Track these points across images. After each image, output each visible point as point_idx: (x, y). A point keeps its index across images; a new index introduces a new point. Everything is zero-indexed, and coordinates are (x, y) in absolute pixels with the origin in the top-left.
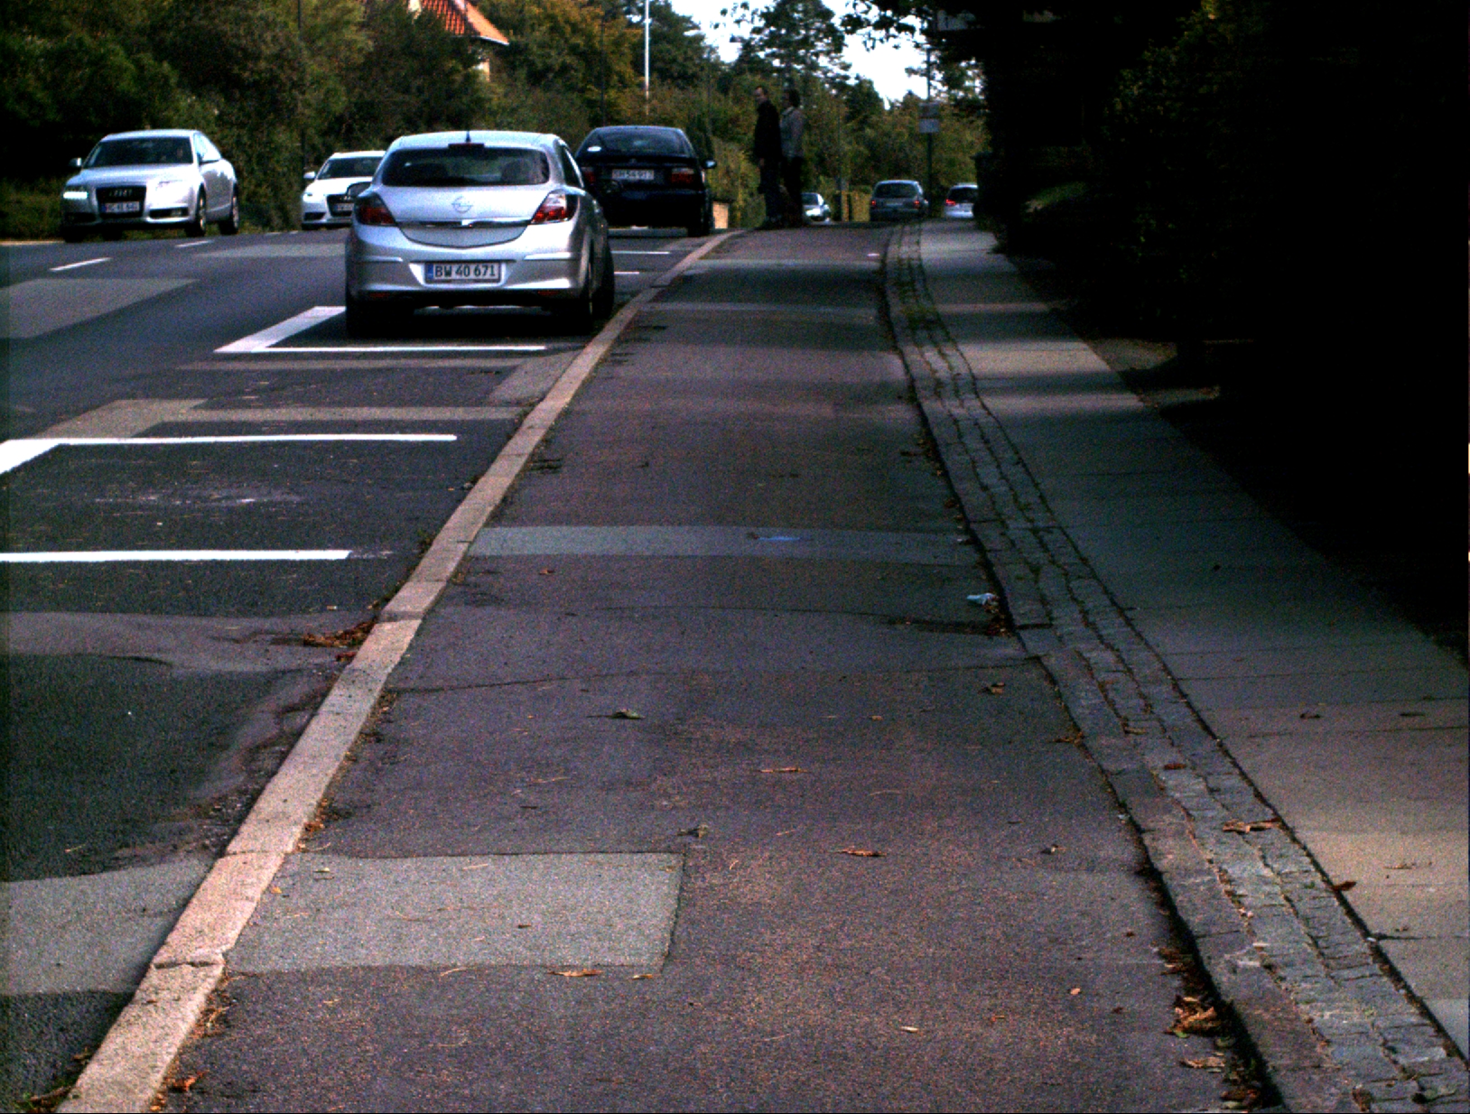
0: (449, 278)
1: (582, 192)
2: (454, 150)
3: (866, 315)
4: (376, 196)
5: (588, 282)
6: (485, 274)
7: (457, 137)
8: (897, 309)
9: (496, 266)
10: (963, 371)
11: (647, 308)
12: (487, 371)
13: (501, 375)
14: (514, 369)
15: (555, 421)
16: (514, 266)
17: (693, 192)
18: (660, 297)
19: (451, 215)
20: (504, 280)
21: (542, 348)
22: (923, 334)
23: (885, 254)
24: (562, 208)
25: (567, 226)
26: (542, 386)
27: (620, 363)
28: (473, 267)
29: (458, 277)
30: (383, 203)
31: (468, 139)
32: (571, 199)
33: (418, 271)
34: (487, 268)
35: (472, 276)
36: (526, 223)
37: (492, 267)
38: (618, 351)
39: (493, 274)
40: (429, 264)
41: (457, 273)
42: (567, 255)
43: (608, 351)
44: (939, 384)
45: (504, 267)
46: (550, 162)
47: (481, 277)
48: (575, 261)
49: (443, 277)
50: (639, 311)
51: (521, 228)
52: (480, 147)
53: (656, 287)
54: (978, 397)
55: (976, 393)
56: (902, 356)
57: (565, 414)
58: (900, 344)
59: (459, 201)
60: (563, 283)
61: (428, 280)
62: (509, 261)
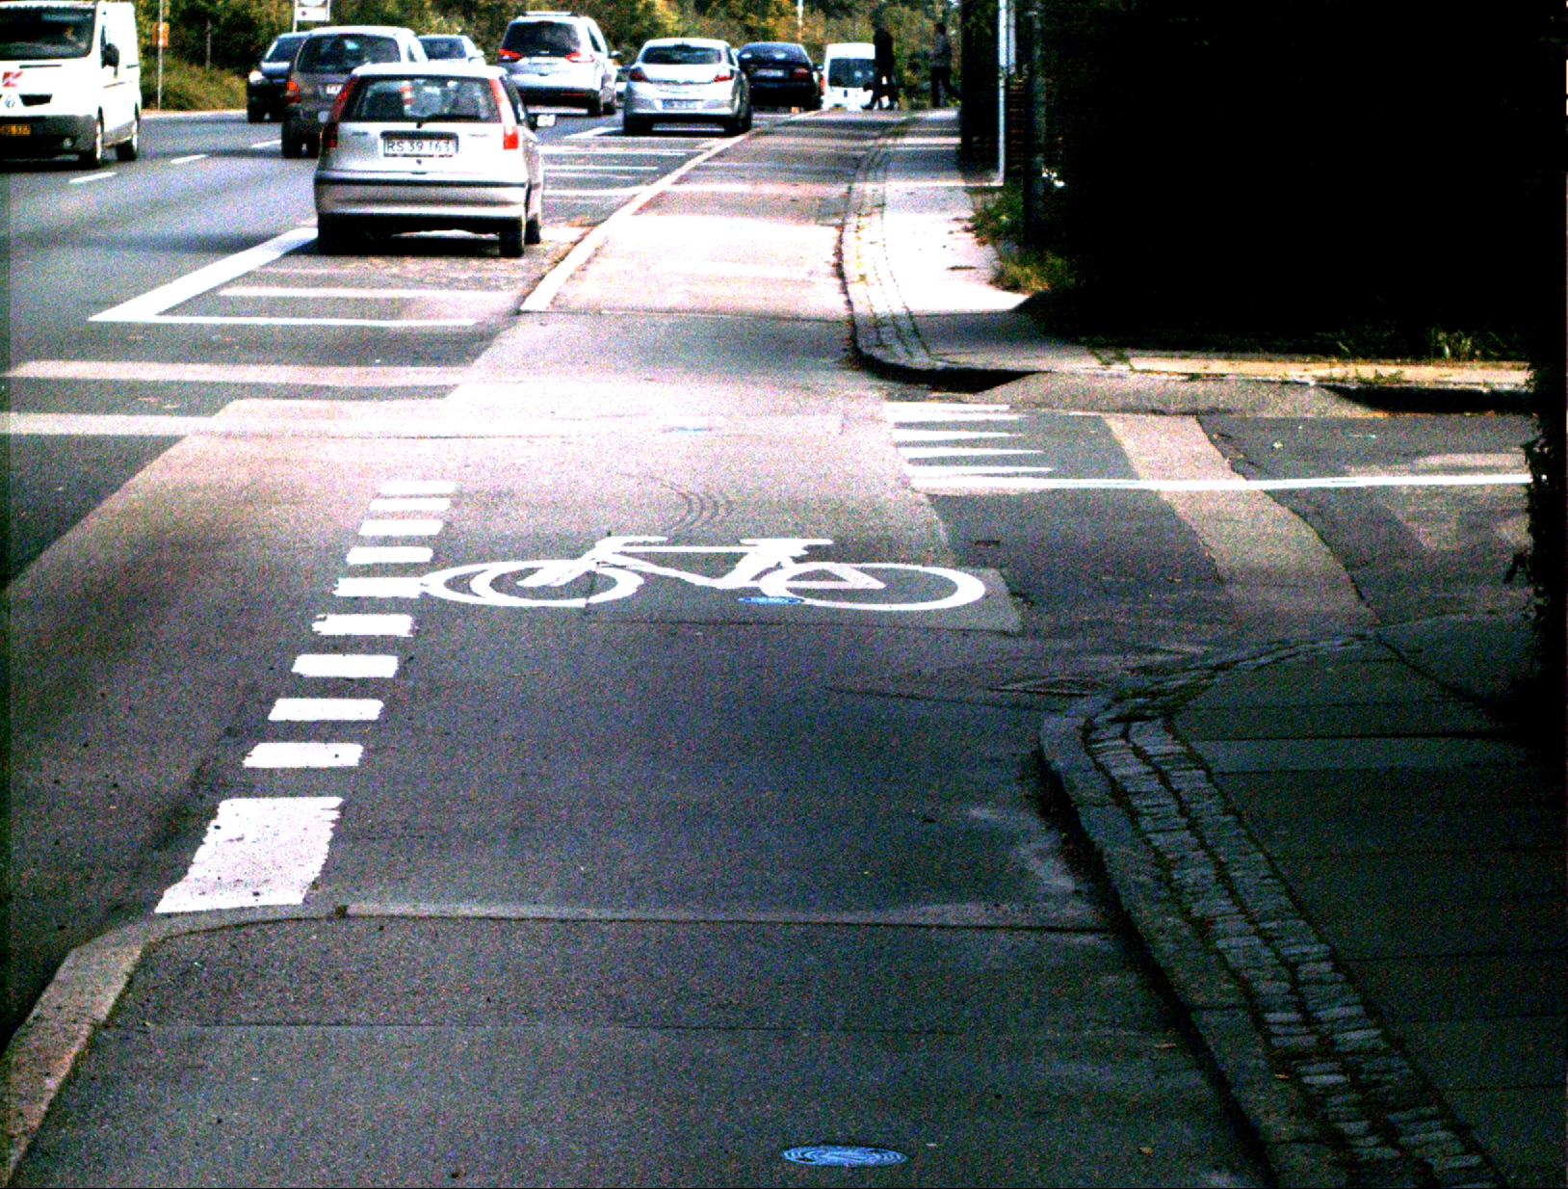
0: (673, 107)
1: (737, 69)
2: (676, 47)
4: (638, 69)
5: (739, 111)
7: (677, 41)
9: (695, 102)
16: (704, 103)
19: (673, 78)
20: (699, 109)
24: (727, 76)
25: (730, 85)
28: (684, 103)
29: (678, 107)
30: (642, 72)
31: (683, 42)
33: (658, 104)
34: (691, 103)
35: (684, 107)
36: (710, 83)
39: (694, 106)
40: (664, 101)
42: (730, 98)
45: (699, 102)
46: (721, 54)
47: (688, 107)
49: (670, 107)
50: (764, 130)
51: (707, 85)
53: (778, 124)
59: (676, 71)
60: (727, 111)
61: (664, 108)
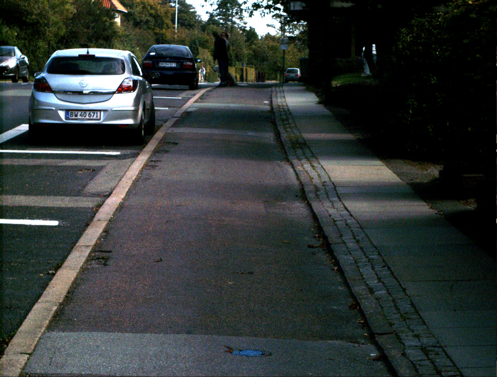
0: (76, 118)
1: (141, 78)
2: (81, 57)
3: (269, 137)
4: (43, 78)
5: (142, 120)
6: (93, 117)
7: (83, 51)
8: (284, 136)
9: (99, 113)
10: (327, 179)
11: (169, 131)
12: (88, 168)
13: (95, 171)
14: (102, 167)
15: (114, 215)
16: (107, 113)
17: (192, 72)
18: (175, 125)
19: (79, 89)
20: (102, 120)
21: (118, 153)
22: (299, 151)
23: (271, 102)
24: (131, 86)
25: (133, 95)
26: (112, 184)
27: (153, 167)
28: (88, 113)
29: (81, 117)
30: (47, 82)
31: (88, 52)
32: (135, 82)
33: (62, 114)
34: (94, 113)
35: (87, 117)
36: (114, 93)
37: (97, 113)
38: (154, 159)
39: (97, 117)
40: (68, 111)
41: (80, 115)
42: (133, 108)
43: (149, 158)
44: (317, 189)
45: (102, 113)
46: (125, 64)
47: (91, 118)
48: (136, 111)
49: (74, 117)
50: (166, 133)
51: (111, 95)
52: (94, 56)
53: (175, 117)
54: (340, 200)
55: (339, 198)
56: (293, 167)
57: (121, 207)
58: (290, 158)
59: (82, 82)
60: (130, 121)
61: (67, 118)
62: (104, 111)
